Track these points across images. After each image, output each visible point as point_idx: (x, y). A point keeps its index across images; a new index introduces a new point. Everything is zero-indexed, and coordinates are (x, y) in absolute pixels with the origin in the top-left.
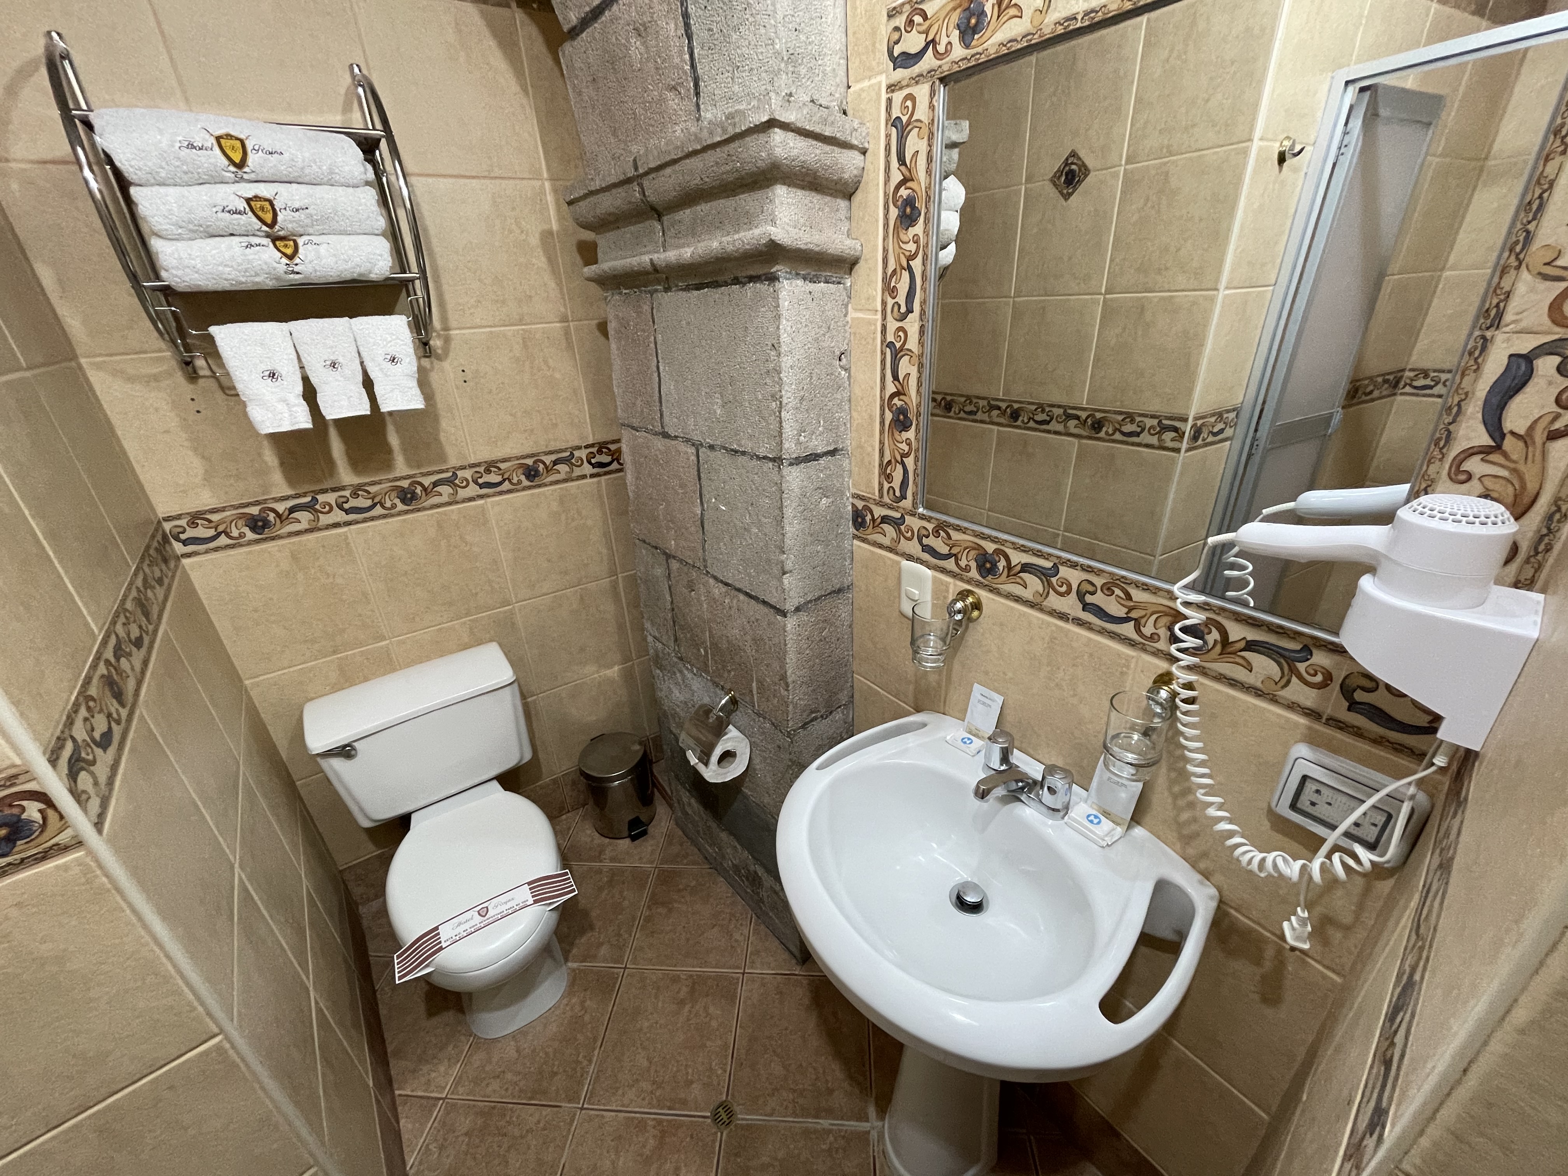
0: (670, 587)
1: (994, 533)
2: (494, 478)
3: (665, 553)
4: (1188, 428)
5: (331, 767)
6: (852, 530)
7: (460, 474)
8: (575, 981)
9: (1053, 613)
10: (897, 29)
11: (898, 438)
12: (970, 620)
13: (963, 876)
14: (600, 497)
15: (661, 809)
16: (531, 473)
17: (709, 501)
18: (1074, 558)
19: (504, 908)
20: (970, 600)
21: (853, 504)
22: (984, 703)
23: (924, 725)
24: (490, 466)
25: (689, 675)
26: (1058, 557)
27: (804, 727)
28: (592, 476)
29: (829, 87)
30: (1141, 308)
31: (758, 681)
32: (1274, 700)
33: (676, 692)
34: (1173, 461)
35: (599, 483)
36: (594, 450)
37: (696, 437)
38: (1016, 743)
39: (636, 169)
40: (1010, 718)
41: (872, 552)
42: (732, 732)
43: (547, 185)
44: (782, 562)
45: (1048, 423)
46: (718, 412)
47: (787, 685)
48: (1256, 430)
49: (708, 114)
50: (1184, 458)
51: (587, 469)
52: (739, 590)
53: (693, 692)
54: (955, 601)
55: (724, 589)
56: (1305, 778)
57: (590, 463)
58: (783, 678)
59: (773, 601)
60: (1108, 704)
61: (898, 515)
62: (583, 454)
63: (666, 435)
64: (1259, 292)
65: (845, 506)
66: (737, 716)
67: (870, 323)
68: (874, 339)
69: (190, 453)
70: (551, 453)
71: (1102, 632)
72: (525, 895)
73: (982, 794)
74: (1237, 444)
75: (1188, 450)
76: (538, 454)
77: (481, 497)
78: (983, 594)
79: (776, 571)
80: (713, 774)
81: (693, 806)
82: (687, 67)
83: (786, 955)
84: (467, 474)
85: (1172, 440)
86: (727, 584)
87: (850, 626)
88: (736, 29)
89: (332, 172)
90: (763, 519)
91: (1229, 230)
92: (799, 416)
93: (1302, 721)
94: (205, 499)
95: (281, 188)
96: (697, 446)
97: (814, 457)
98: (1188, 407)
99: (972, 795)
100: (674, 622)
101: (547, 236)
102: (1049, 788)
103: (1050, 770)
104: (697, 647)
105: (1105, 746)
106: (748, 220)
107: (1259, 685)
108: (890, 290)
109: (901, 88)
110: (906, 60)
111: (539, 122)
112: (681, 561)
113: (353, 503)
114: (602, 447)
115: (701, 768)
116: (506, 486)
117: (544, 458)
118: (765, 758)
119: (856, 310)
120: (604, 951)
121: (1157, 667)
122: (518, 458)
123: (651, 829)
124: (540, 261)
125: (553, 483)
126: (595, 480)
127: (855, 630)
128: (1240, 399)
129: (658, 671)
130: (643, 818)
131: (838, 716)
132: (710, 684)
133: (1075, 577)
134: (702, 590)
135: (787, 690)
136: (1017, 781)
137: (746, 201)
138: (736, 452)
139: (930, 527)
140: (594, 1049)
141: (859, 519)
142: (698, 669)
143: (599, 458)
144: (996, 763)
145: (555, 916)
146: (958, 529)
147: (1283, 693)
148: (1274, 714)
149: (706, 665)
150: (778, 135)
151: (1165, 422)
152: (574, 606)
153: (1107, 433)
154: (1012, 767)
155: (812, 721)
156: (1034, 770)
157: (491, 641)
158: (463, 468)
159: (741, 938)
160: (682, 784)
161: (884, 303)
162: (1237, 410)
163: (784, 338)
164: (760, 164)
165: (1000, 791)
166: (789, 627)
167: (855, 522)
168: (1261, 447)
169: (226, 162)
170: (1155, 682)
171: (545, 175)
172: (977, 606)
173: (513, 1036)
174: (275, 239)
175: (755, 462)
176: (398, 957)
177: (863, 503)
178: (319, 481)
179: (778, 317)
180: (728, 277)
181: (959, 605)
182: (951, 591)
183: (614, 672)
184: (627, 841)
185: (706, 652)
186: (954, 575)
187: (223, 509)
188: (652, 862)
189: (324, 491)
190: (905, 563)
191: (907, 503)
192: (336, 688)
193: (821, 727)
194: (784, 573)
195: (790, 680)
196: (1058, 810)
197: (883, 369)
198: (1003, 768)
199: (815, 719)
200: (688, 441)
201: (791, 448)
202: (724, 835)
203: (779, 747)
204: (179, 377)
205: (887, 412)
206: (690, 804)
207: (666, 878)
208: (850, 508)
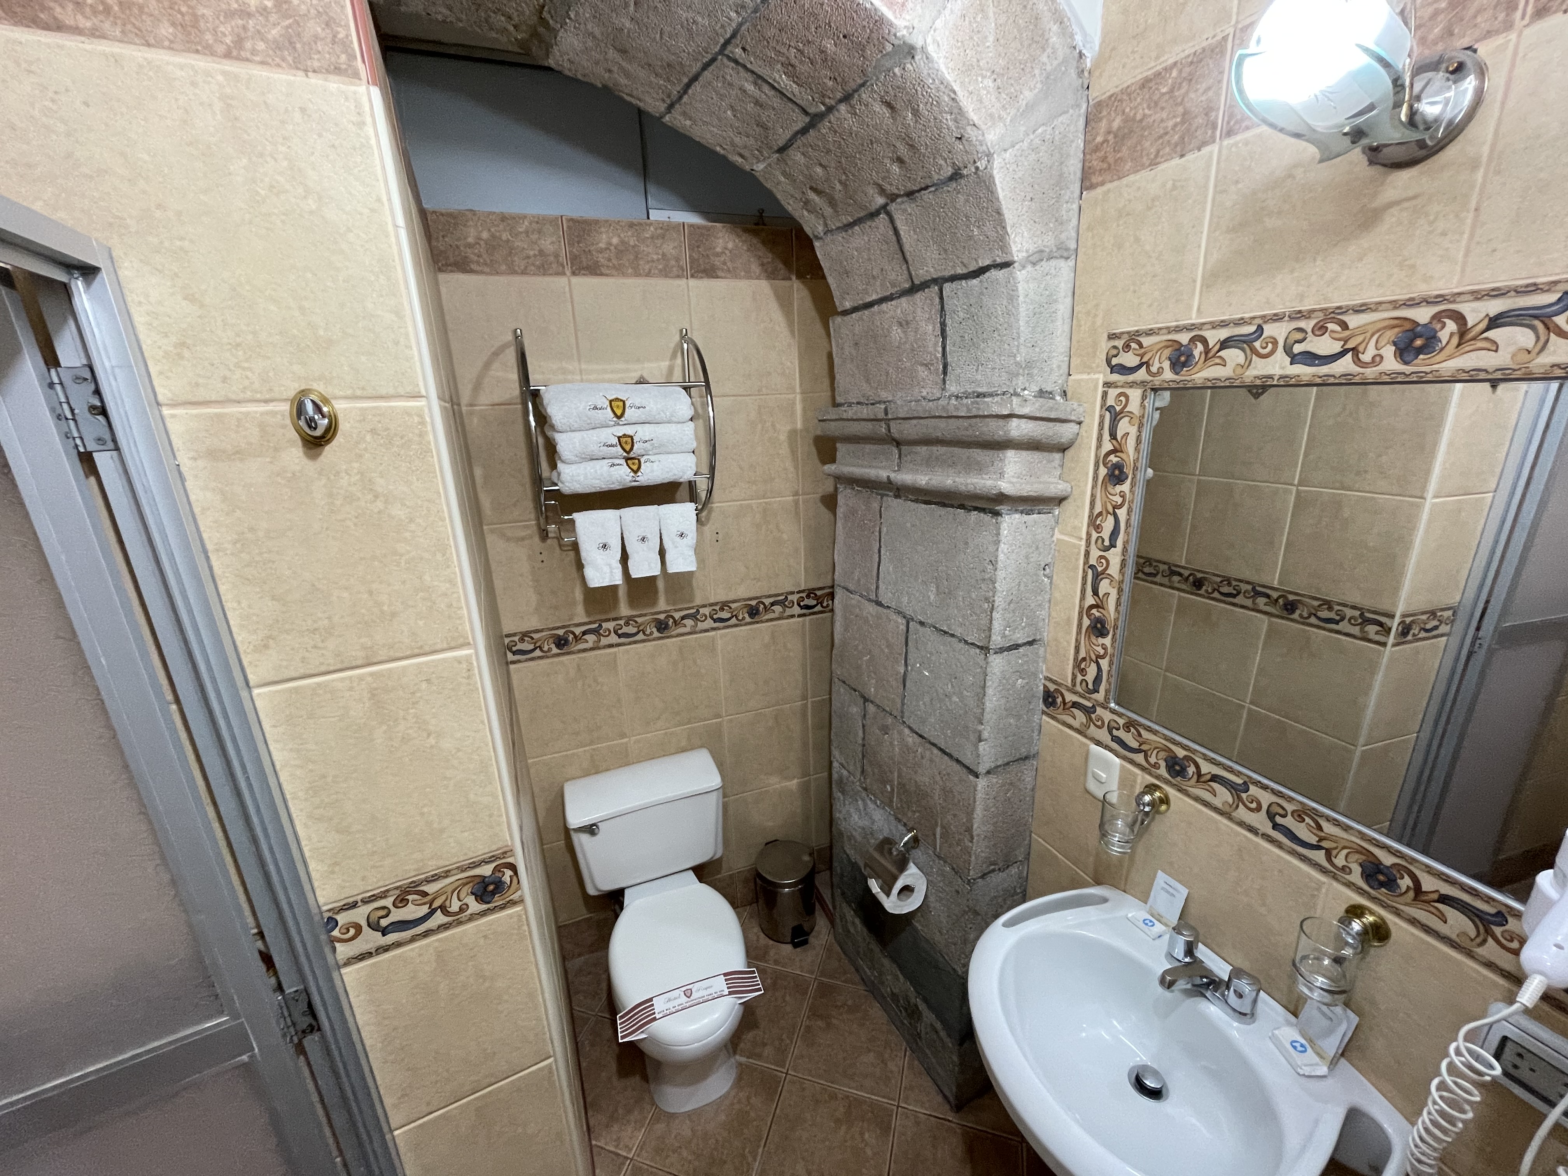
0: (864, 726)
1: (1186, 742)
2: (725, 615)
3: (863, 697)
4: (1395, 624)
5: (579, 840)
6: (1042, 706)
7: (702, 611)
8: (743, 1077)
9: (1241, 824)
10: (1115, 347)
11: (1094, 641)
12: (1158, 812)
13: (1142, 1058)
14: (804, 634)
15: (821, 923)
16: (753, 612)
17: (914, 665)
18: (1265, 781)
19: (705, 993)
20: (1157, 794)
21: (1045, 686)
22: (1168, 892)
23: (1105, 900)
24: (724, 605)
25: (871, 806)
26: (1248, 777)
27: (983, 876)
28: (800, 616)
29: (1054, 377)
30: (1337, 504)
31: (943, 827)
32: (1470, 954)
33: (856, 817)
34: (1380, 655)
35: (804, 621)
36: (804, 595)
37: (909, 612)
38: (1201, 937)
39: (886, 414)
40: (1193, 910)
41: (1061, 731)
42: (912, 869)
43: (798, 397)
44: (980, 732)
45: (1234, 596)
46: (932, 597)
47: (972, 837)
48: (1478, 629)
49: (953, 388)
50: (1392, 653)
51: (796, 610)
52: (934, 745)
53: (873, 822)
54: (1144, 793)
55: (918, 740)
56: (1505, 1039)
57: (799, 605)
58: (969, 830)
59: (967, 762)
60: (1298, 928)
61: (1089, 704)
62: (795, 598)
63: (879, 604)
64: (1477, 500)
65: (1038, 687)
66: (917, 853)
67: (1074, 546)
68: (1077, 560)
69: (532, 590)
70: (770, 596)
71: (1293, 853)
72: (721, 985)
73: (1167, 982)
74: (1455, 641)
75: (1394, 645)
76: (761, 597)
77: (714, 629)
78: (1172, 792)
79: (973, 737)
80: (892, 904)
81: (856, 926)
82: (939, 355)
83: (940, 1098)
84: (706, 611)
85: (1377, 633)
86: (921, 736)
87: (1033, 790)
88: (984, 341)
89: (672, 416)
90: (965, 692)
91: (1435, 444)
92: (1007, 615)
93: (1501, 981)
94: (532, 623)
95: (638, 428)
96: (908, 620)
97: (1017, 647)
98: (1395, 605)
99: (1157, 983)
100: (863, 756)
101: (793, 433)
102: (1235, 991)
103: (1237, 973)
104: (884, 782)
105: (1294, 964)
106: (980, 468)
107: (1454, 937)
108: (1094, 524)
109: (1116, 387)
110: (1122, 369)
111: (800, 354)
112: (878, 706)
113: (625, 630)
114: (810, 593)
115: (882, 897)
116: (734, 621)
117: (764, 600)
118: (941, 899)
119: (1062, 533)
120: (768, 1051)
121: (1349, 898)
122: (745, 600)
123: (812, 939)
124: (785, 450)
125: (768, 621)
126: (801, 619)
127: (1037, 796)
128: (1458, 598)
129: (840, 794)
130: (806, 927)
131: (1014, 870)
132: (892, 818)
133: (1266, 798)
134: (896, 736)
135: (971, 842)
136: (1202, 977)
137: (979, 454)
138: (945, 632)
139: (1121, 722)
140: (759, 1147)
141: (1049, 699)
142: (882, 802)
143: (807, 602)
144: (1179, 952)
145: (742, 1008)
146: (1149, 729)
147: (1480, 951)
148: (1472, 968)
149: (891, 801)
150: (1015, 422)
151: (1368, 615)
152: (770, 724)
153: (1301, 616)
154: (1196, 963)
155: (989, 872)
156: (1221, 969)
157: (702, 747)
158: (704, 606)
159: (895, 1069)
160: (849, 903)
161: (1089, 535)
162: (1455, 610)
163: (1001, 557)
164: (996, 437)
165: (1182, 984)
166: (979, 788)
167: (1045, 701)
168: (1485, 646)
169: (612, 415)
170: (1347, 911)
171: (798, 390)
172: (1165, 800)
173: (689, 1115)
174: (627, 459)
175: (962, 645)
176: (621, 1018)
177: (1056, 687)
178: (606, 612)
179: (997, 543)
180: (956, 503)
181: (1147, 798)
182: (1139, 781)
183: (793, 784)
184: (789, 947)
185: (893, 790)
186: (1143, 769)
187: (542, 631)
188: (812, 973)
189: (608, 620)
190: (1093, 747)
191: (1100, 696)
192: (586, 774)
193: (1000, 880)
194: (980, 740)
195: (975, 833)
196: (1245, 1015)
197: (1084, 583)
198: (1187, 960)
199: (994, 870)
200: (899, 613)
201: (997, 640)
202: (886, 962)
203: (958, 892)
204: (537, 539)
205: (1085, 619)
206: (853, 923)
207: (825, 991)
208: (1042, 688)
